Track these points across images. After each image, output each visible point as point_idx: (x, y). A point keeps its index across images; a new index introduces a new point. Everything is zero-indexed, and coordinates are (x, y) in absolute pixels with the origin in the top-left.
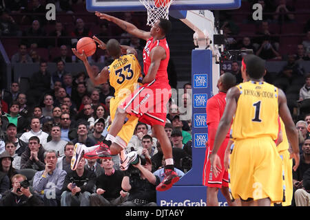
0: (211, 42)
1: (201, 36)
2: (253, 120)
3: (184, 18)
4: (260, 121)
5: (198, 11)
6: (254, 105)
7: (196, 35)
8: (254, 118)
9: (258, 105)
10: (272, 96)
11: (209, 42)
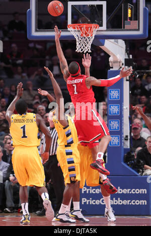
0: (123, 64)
1: (115, 60)
2: (22, 137)
3: (103, 45)
4: (26, 137)
5: (113, 40)
6: (21, 128)
7: (111, 59)
8: (22, 136)
9: (24, 128)
10: (32, 121)
11: (121, 64)
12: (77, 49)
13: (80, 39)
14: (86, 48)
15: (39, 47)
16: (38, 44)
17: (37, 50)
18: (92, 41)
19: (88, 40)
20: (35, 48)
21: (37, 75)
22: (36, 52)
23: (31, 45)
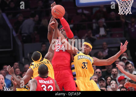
12: (120, 12)
13: (121, 3)
14: (127, 10)
15: (86, 12)
16: (85, 10)
17: (85, 14)
18: (131, 4)
19: (128, 3)
20: (83, 13)
21: (87, 36)
22: (84, 17)
23: (80, 11)
